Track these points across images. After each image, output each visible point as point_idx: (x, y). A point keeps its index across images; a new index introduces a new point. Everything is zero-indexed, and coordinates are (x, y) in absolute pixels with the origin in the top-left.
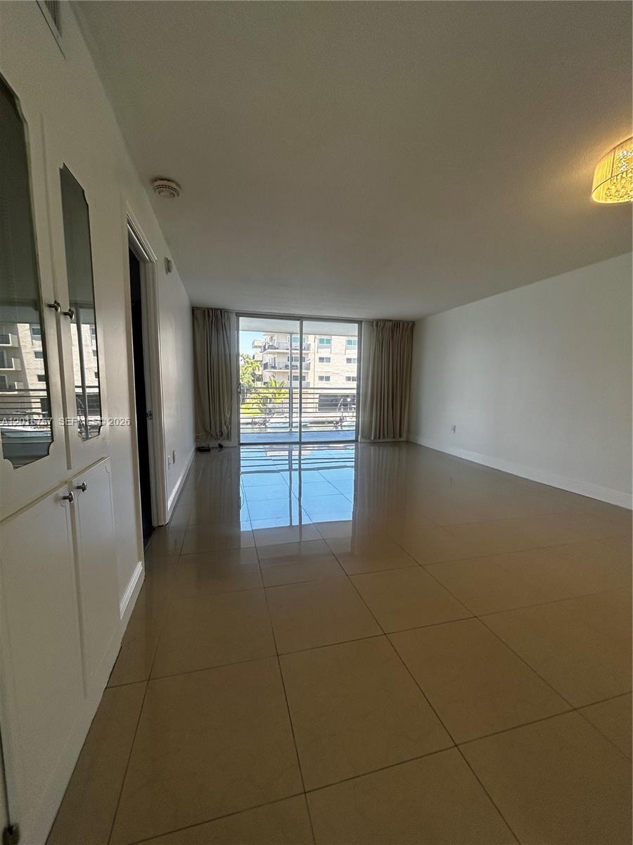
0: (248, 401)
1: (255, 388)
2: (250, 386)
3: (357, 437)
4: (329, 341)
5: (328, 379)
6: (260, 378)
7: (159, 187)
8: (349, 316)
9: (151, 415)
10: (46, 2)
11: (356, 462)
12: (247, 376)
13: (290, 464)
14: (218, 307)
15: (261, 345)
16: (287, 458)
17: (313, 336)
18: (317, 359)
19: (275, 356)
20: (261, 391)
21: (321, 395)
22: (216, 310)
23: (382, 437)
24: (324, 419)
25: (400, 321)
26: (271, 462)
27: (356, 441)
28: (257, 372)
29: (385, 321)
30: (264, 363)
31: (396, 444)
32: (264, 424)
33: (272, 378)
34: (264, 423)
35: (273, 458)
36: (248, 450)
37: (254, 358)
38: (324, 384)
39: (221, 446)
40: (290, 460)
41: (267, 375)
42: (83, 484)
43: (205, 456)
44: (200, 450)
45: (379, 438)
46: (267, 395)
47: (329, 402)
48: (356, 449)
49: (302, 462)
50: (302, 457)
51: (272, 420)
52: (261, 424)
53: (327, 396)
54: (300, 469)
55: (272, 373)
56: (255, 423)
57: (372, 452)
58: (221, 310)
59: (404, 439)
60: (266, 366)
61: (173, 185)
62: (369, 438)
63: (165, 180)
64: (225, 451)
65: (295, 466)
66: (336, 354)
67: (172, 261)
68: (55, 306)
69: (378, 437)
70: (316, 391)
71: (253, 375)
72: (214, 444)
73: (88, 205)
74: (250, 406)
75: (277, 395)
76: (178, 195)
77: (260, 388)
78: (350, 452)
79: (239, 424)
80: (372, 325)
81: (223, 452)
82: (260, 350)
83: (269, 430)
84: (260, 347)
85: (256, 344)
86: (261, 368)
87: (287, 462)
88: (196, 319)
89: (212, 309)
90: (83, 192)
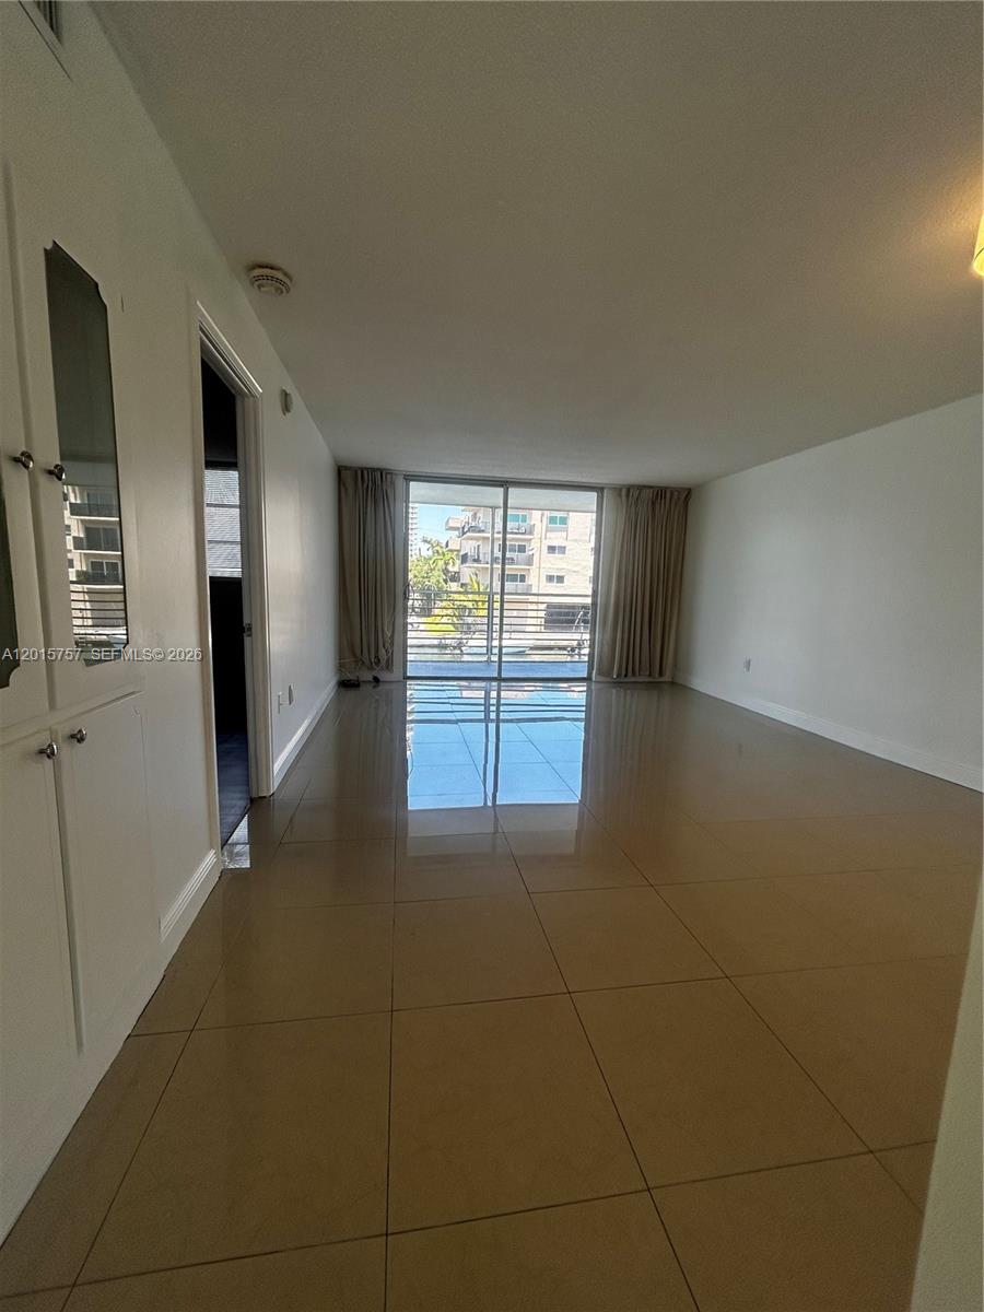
0: (436, 611)
1: (447, 592)
2: (440, 589)
3: (590, 673)
4: (564, 521)
5: (560, 579)
6: (455, 578)
7: (258, 278)
8: (584, 480)
9: (250, 629)
10: (39, 3)
11: (588, 712)
12: (436, 573)
13: (487, 712)
14: (375, 465)
15: (459, 525)
16: (482, 701)
17: (540, 512)
18: (545, 549)
19: (480, 543)
20: (456, 596)
21: (550, 606)
22: (374, 470)
23: (630, 674)
24: (553, 643)
25: (666, 488)
26: (448, 708)
27: (587, 679)
28: (450, 568)
29: (641, 488)
30: (462, 553)
31: (653, 685)
32: (460, 648)
33: (474, 577)
34: (459, 646)
35: (451, 701)
36: (420, 687)
37: (447, 546)
38: (554, 588)
39: (376, 680)
40: (487, 705)
41: (467, 572)
42: (80, 731)
43: (352, 694)
44: (345, 685)
45: (626, 676)
46: (465, 603)
47: (560, 617)
48: (589, 691)
49: (502, 708)
50: (502, 702)
51: (471, 643)
52: (455, 648)
53: (560, 606)
54: (498, 721)
55: (473, 570)
56: (446, 647)
57: (614, 697)
58: (381, 471)
59: (667, 678)
60: (464, 559)
61: (279, 275)
62: (609, 674)
63: (267, 267)
64: (382, 687)
65: (493, 716)
66: (576, 540)
67: (293, 395)
68: (22, 460)
69: (624, 673)
70: (541, 599)
71: (446, 571)
72: (367, 676)
73: (105, 306)
74: (438, 620)
75: (480, 603)
76: (288, 292)
77: (456, 593)
78: (578, 695)
79: (405, 646)
80: (620, 495)
81: (380, 688)
82: (457, 533)
83: (466, 658)
84: (457, 529)
85: (451, 524)
86: (458, 562)
87: (482, 708)
88: (344, 485)
89: (367, 469)
90: (97, 285)
